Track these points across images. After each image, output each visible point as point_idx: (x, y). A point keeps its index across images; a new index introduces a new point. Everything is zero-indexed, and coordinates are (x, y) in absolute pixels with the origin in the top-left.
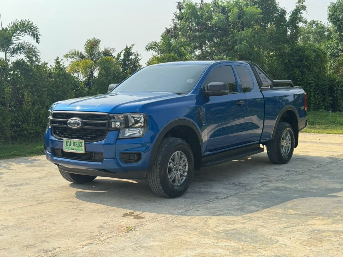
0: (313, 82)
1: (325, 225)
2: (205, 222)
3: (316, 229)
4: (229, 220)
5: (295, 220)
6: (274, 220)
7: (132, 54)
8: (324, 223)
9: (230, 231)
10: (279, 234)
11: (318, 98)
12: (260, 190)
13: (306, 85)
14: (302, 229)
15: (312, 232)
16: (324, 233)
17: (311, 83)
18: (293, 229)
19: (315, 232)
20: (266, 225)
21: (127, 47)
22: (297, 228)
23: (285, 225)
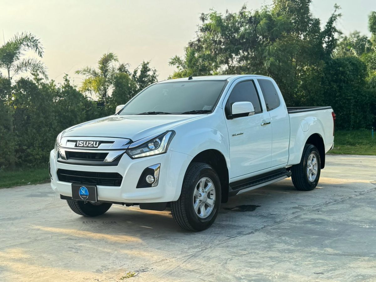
0: (352, 98)
1: (371, 268)
2: (224, 264)
3: (360, 274)
4: (254, 262)
5: (335, 262)
6: (309, 262)
7: (149, 70)
8: (370, 266)
9: (254, 276)
10: (315, 280)
11: (358, 115)
12: (292, 223)
13: (344, 101)
14: (343, 274)
15: (356, 278)
16: (371, 279)
17: (351, 99)
18: (332, 274)
19: (360, 277)
20: (298, 269)
21: (144, 62)
22: (337, 272)
23: (323, 268)
